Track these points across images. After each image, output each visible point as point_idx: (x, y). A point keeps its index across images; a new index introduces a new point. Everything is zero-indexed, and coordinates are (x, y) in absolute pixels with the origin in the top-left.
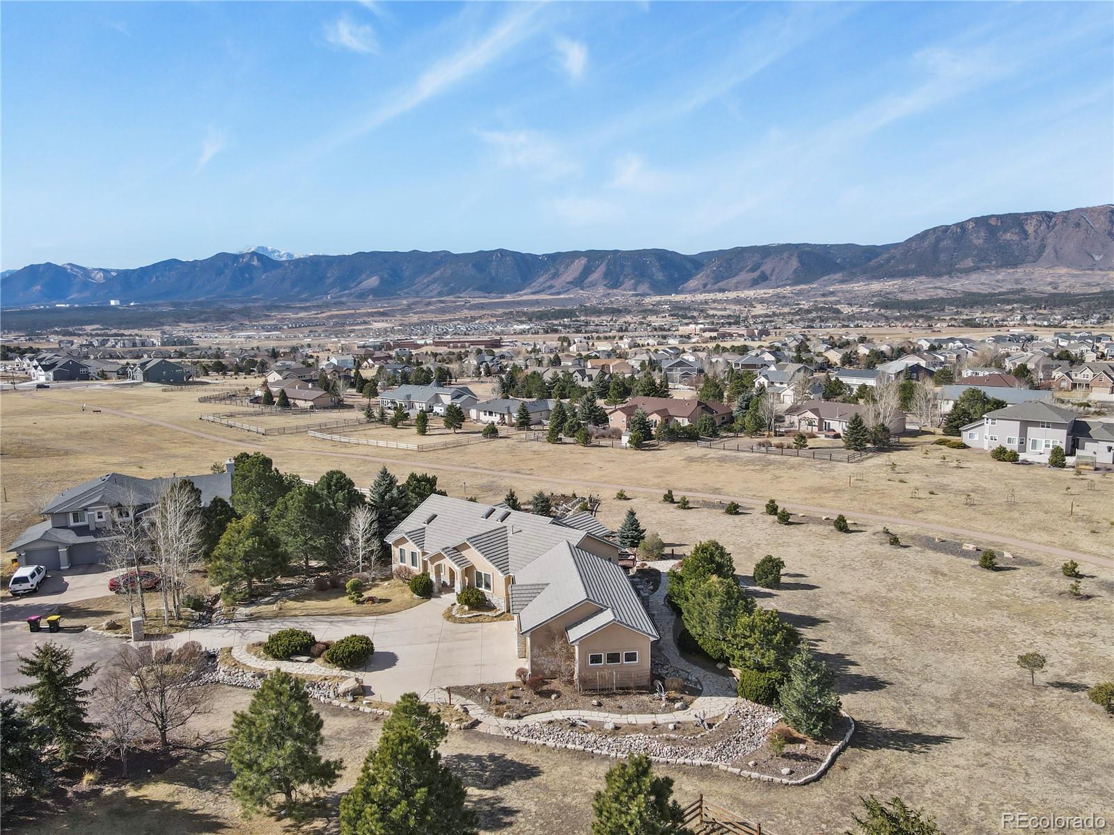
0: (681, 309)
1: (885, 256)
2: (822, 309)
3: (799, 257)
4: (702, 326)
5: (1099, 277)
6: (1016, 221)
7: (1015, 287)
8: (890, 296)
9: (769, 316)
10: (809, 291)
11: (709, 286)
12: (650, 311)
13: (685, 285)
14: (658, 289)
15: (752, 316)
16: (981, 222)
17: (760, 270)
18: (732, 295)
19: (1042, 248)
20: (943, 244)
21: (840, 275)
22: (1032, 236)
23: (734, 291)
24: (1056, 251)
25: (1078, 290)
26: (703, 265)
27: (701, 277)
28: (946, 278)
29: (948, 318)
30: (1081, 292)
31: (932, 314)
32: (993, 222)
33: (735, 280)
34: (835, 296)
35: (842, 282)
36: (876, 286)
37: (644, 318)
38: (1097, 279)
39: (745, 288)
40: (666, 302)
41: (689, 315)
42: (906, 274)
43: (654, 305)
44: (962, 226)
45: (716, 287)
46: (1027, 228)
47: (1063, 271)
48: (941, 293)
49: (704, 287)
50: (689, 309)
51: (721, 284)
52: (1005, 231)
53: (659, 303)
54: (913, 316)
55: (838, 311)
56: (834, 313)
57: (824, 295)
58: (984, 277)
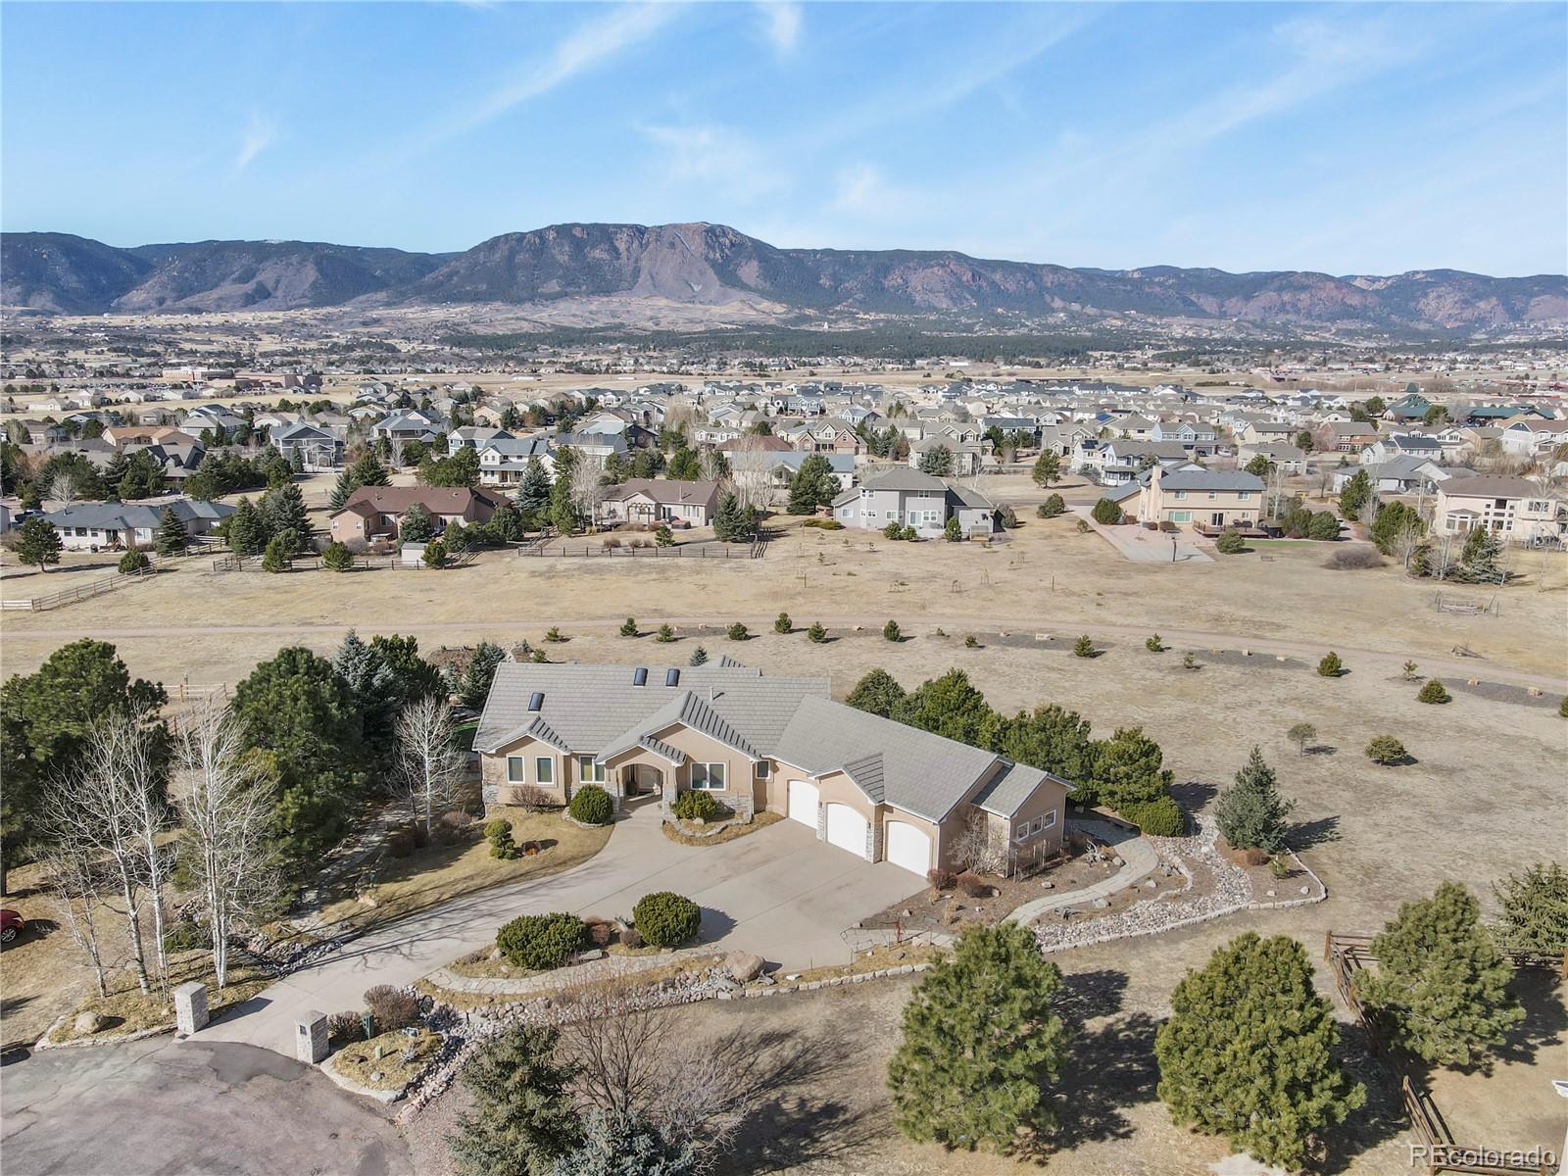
0: (129, 339)
1: (445, 270)
2: (368, 344)
3: (317, 264)
4: (205, 370)
5: (700, 312)
6: (603, 233)
7: (612, 321)
8: (459, 328)
9: (288, 354)
10: (341, 317)
11: (169, 303)
12: (71, 341)
13: (123, 299)
14: (71, 303)
15: (260, 354)
16: (565, 231)
17: (255, 280)
18: (217, 319)
19: (637, 272)
20: (520, 258)
21: (384, 294)
22: (624, 255)
23: (216, 312)
24: (652, 277)
25: (682, 328)
26: (152, 267)
27: (152, 287)
28: (528, 305)
29: (545, 361)
30: (686, 330)
31: (524, 355)
32: (577, 232)
33: (215, 294)
34: (382, 325)
35: (388, 305)
36: (438, 313)
37: (62, 354)
38: (698, 315)
39: (233, 308)
40: (98, 327)
41: (148, 350)
42: (476, 298)
43: (75, 332)
44: (540, 234)
45: (181, 304)
46: (616, 243)
47: (663, 302)
48: (526, 327)
49: (161, 304)
50: (143, 339)
51: (190, 300)
52: (593, 247)
53: (82, 329)
54: (501, 357)
55: (393, 349)
56: (387, 350)
57: (365, 324)
58: (574, 307)
